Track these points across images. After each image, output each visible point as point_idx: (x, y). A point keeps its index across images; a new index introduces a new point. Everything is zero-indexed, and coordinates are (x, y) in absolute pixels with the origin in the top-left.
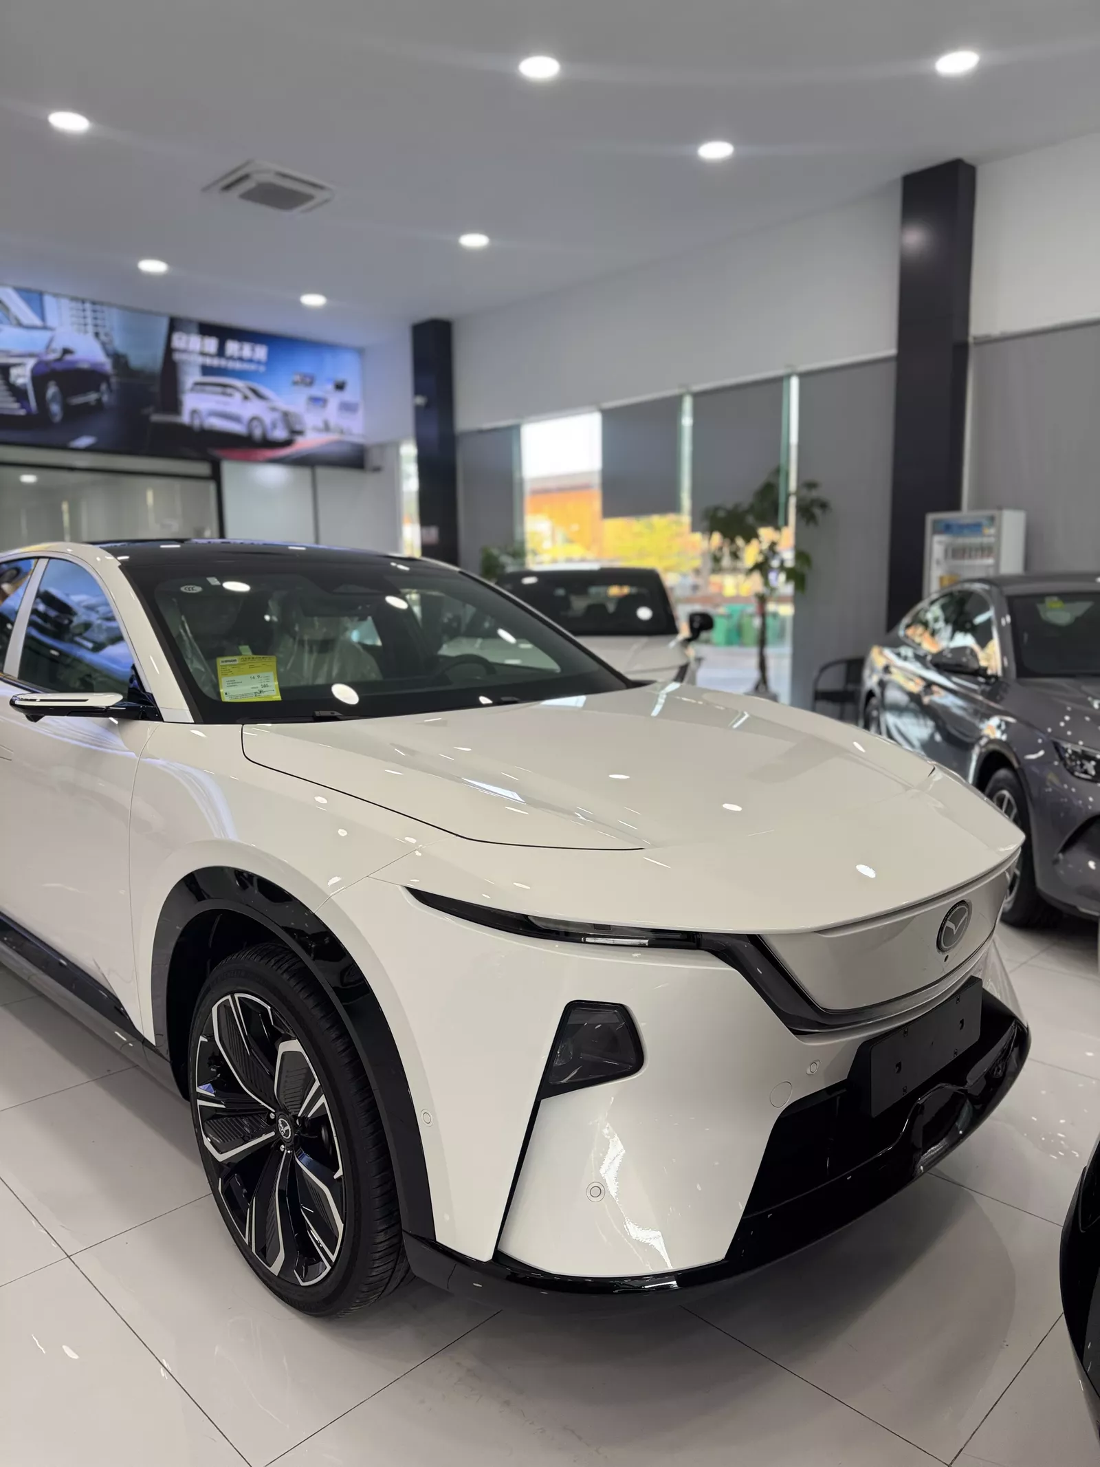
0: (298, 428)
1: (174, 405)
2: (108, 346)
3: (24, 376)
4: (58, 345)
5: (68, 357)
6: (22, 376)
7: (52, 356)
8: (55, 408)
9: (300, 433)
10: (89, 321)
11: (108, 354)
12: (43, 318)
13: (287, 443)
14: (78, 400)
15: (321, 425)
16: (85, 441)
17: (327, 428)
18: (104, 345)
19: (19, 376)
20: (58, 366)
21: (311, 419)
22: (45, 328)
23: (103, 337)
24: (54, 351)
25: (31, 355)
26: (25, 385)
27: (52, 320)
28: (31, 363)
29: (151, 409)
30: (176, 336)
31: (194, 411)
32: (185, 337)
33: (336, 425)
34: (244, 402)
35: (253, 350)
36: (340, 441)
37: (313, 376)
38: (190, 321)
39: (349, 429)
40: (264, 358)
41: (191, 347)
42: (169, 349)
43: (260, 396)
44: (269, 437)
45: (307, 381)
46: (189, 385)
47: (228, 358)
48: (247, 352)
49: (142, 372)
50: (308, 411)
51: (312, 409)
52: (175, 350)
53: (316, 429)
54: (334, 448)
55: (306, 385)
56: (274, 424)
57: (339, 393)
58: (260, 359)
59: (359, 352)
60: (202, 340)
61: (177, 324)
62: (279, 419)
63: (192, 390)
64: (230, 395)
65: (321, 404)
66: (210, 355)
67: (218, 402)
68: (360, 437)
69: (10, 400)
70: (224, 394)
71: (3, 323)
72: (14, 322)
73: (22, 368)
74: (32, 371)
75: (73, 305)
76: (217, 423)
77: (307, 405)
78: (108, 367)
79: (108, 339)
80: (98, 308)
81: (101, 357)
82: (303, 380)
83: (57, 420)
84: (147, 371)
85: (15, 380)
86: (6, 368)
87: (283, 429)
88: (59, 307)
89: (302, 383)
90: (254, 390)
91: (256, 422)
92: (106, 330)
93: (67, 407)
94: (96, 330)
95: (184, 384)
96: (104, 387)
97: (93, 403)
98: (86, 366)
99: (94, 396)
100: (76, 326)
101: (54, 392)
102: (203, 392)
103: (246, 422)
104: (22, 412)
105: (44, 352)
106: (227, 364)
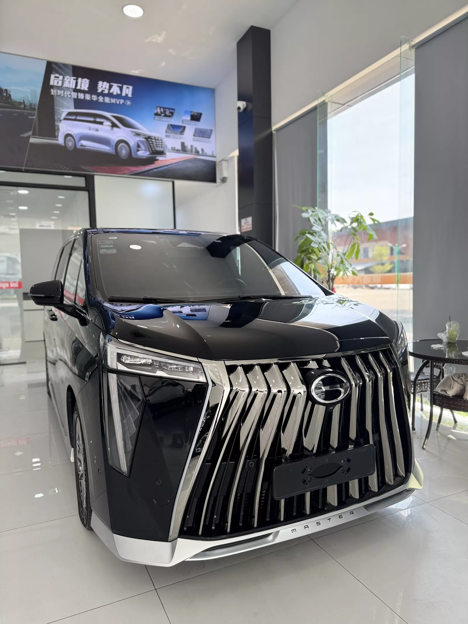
0: (159, 149)
1: (52, 132)
9: (162, 153)
15: (179, 147)
17: (184, 149)
21: (171, 142)
29: (30, 133)
30: (52, 76)
31: (68, 135)
32: (61, 77)
33: (192, 146)
34: (112, 129)
35: (121, 89)
36: (196, 159)
37: (174, 109)
38: (65, 65)
39: (202, 150)
40: (130, 95)
41: (66, 85)
42: (46, 86)
43: (127, 125)
44: (133, 155)
45: (168, 113)
46: (64, 115)
47: (98, 95)
48: (115, 89)
49: (20, 103)
50: (167, 136)
51: (171, 135)
52: (52, 87)
53: (174, 150)
54: (189, 165)
55: (166, 116)
56: (139, 146)
57: (194, 122)
58: (127, 95)
59: (212, 91)
60: (77, 80)
61: (54, 66)
62: (141, 141)
63: (65, 119)
64: (101, 123)
65: (181, 130)
66: (84, 92)
67: (90, 129)
68: (213, 156)
70: (95, 122)
76: (88, 144)
77: (167, 132)
82: (164, 112)
84: (27, 103)
87: (146, 150)
89: (163, 115)
90: (120, 120)
91: (122, 144)
95: (60, 114)
102: (76, 120)
103: (113, 144)
106: (98, 100)
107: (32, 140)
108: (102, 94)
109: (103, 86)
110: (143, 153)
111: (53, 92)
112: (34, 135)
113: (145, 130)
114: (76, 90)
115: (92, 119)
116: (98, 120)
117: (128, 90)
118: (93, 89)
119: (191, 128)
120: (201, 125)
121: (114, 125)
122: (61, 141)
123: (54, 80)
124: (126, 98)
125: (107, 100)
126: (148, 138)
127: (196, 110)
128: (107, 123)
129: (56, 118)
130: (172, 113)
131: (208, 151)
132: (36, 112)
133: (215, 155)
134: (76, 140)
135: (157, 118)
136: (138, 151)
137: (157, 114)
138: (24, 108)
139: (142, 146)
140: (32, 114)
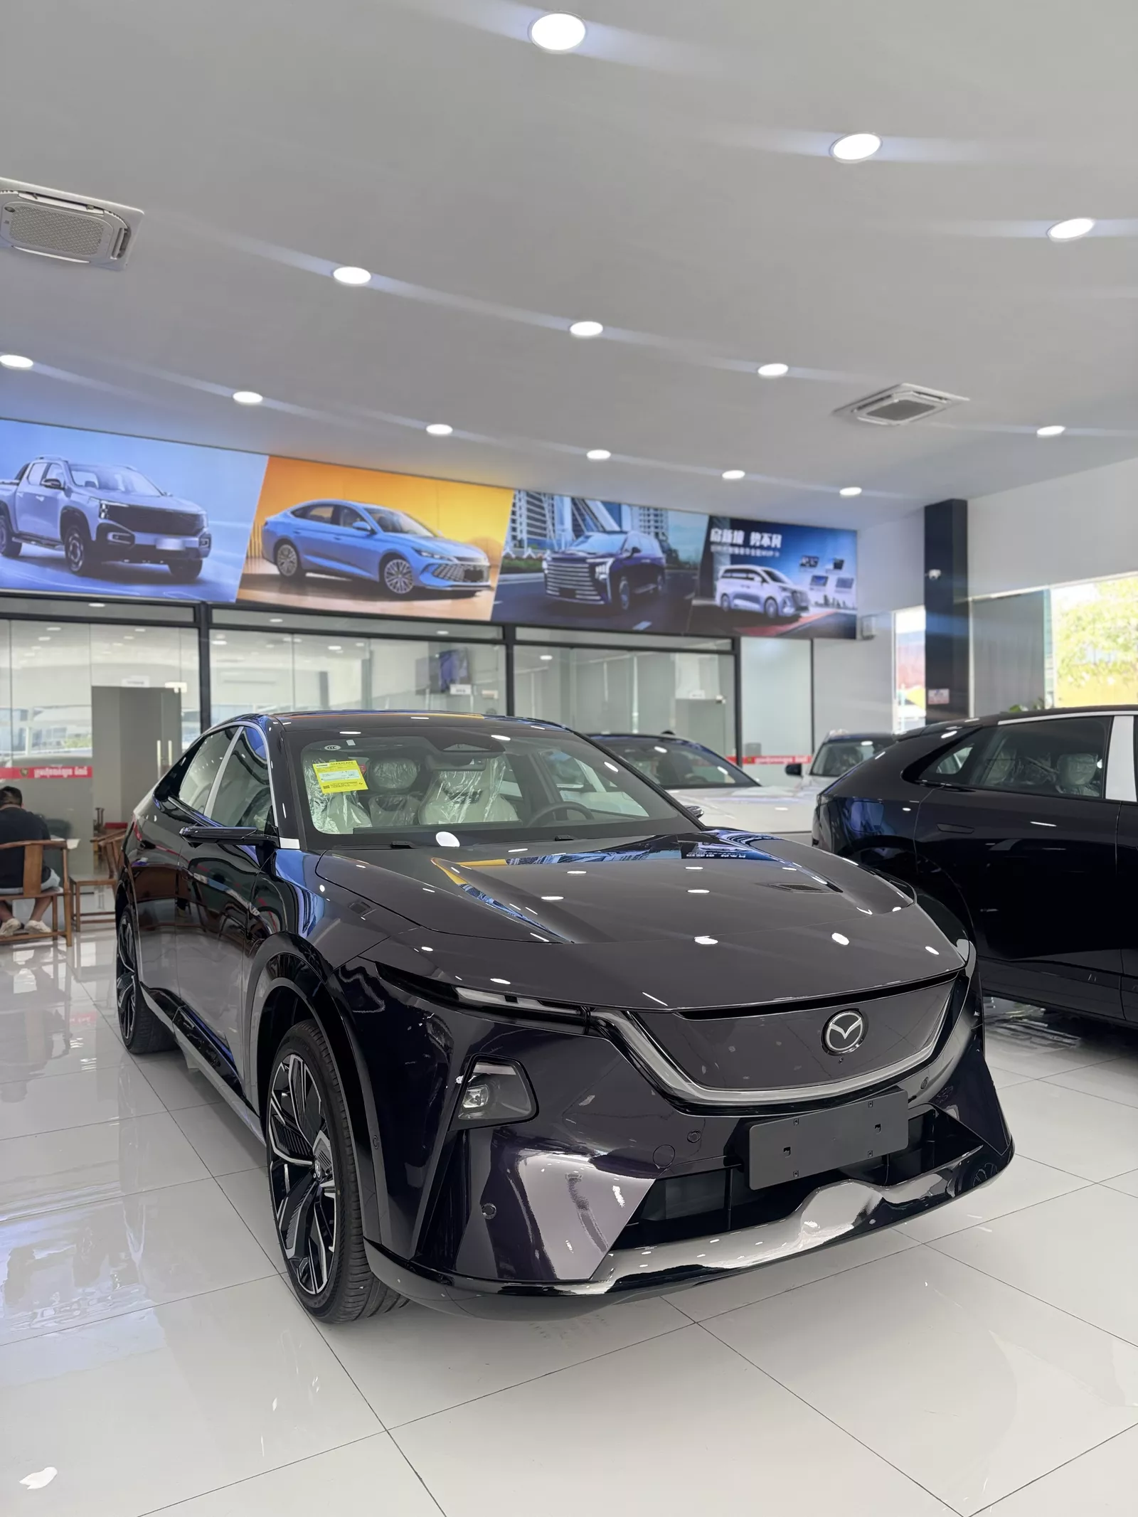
0: (803, 604)
1: (709, 591)
2: (665, 544)
3: (605, 573)
4: (629, 546)
5: (636, 555)
6: (603, 572)
7: (625, 555)
8: (625, 598)
9: (805, 609)
10: (652, 523)
11: (664, 552)
12: (620, 524)
13: (795, 618)
14: (641, 591)
15: (822, 601)
16: (644, 625)
17: (826, 603)
18: (661, 542)
19: (602, 573)
20: (629, 563)
21: (814, 596)
22: (622, 532)
23: (661, 537)
24: (627, 550)
25: (610, 555)
26: (605, 579)
27: (626, 526)
28: (610, 561)
29: (693, 595)
30: (713, 531)
31: (724, 595)
32: (720, 532)
33: (834, 599)
34: (762, 585)
35: (771, 538)
36: (836, 614)
37: (818, 558)
38: (724, 518)
39: (844, 603)
40: (779, 546)
41: (724, 540)
42: (708, 543)
43: (775, 578)
44: (780, 614)
45: (812, 563)
46: (721, 573)
47: (751, 547)
48: (766, 541)
49: (687, 563)
50: (812, 589)
51: (815, 587)
52: (712, 543)
53: (817, 604)
54: (831, 620)
55: (811, 566)
56: (785, 603)
57: (837, 571)
58: (776, 546)
59: (853, 533)
60: (733, 533)
61: (715, 521)
62: (788, 597)
63: (723, 577)
64: (752, 579)
65: (822, 581)
66: (739, 546)
67: (743, 586)
68: (854, 609)
69: (594, 593)
70: (748, 578)
71: (592, 531)
72: (601, 529)
73: (604, 566)
74: (611, 568)
75: (642, 511)
76: (741, 604)
77: (811, 584)
78: (664, 561)
79: (664, 538)
80: (659, 512)
81: (659, 553)
82: (809, 562)
83: (625, 607)
84: (691, 563)
85: (599, 577)
86: (593, 567)
87: (791, 606)
88: (632, 515)
89: (808, 565)
90: (769, 574)
91: (770, 601)
92: (663, 531)
93: (633, 597)
94: (656, 530)
95: (718, 572)
96: (660, 578)
97: (651, 592)
98: (648, 561)
99: (652, 586)
100: (642, 529)
101: (625, 586)
102: (731, 577)
103: (763, 601)
104: (602, 603)
105: (620, 552)
106: (750, 553)
107: (695, 602)
108: (755, 547)
109: (755, 538)
110: (789, 610)
111: (713, 548)
112: (697, 597)
113: (790, 584)
114: (733, 545)
115: (744, 575)
116: (751, 576)
117: (777, 540)
118: (746, 543)
119: (833, 578)
120: (845, 573)
121: (764, 581)
122: (717, 601)
123: (715, 536)
124: (775, 549)
125: (758, 553)
126: (794, 592)
127: (839, 557)
128: (758, 579)
129: (715, 576)
130: (816, 563)
131: (849, 604)
132: (698, 572)
133: (856, 606)
134: (731, 598)
135: (803, 569)
136: (784, 607)
137: (803, 565)
138: (689, 569)
139: (788, 603)
140: (695, 575)
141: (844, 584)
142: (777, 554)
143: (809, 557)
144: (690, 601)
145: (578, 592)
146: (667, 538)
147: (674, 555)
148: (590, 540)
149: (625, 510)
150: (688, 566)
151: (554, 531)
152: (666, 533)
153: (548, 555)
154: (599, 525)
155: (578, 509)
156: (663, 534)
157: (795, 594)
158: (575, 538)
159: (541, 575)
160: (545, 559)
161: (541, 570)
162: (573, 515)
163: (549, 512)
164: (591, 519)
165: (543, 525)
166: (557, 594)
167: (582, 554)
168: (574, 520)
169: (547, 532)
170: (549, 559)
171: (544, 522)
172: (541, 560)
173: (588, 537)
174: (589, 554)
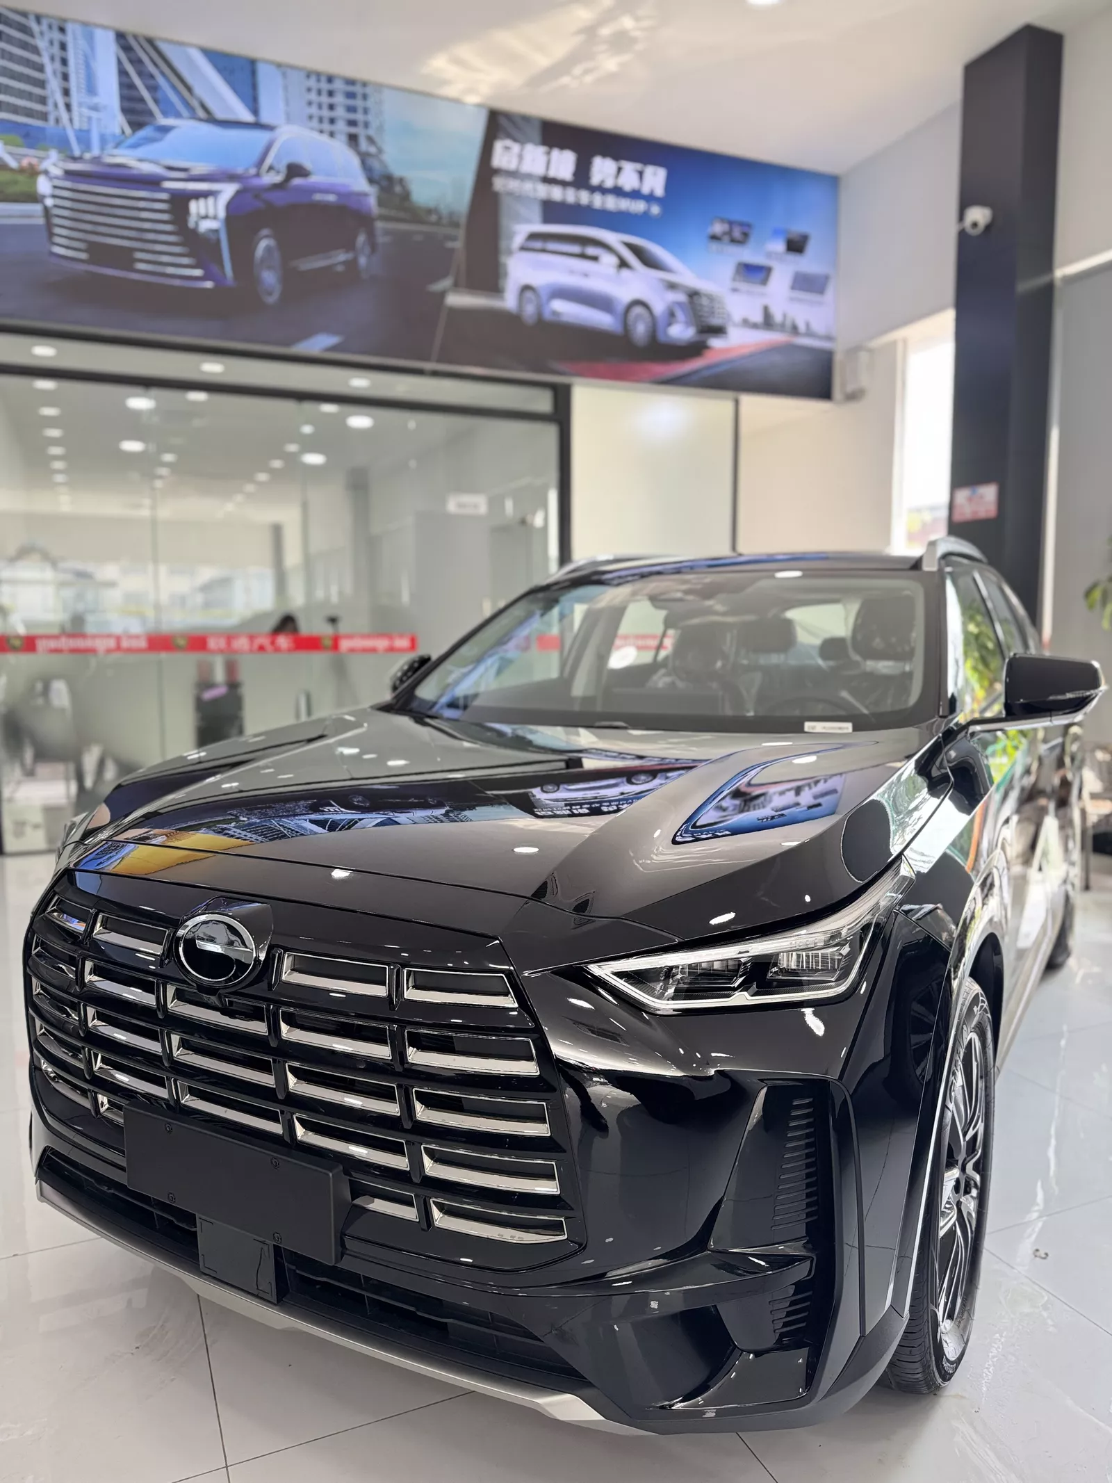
0: (715, 321)
1: (489, 278)
2: (375, 164)
4: (278, 160)
5: (297, 181)
6: (209, 216)
7: (269, 179)
8: (269, 278)
9: (719, 331)
10: (340, 112)
11: (371, 181)
12: (255, 111)
13: (695, 349)
14: (312, 264)
15: (758, 317)
16: (317, 344)
17: (768, 322)
18: (364, 158)
19: (205, 217)
20: (278, 198)
21: (740, 306)
22: (257, 125)
23: (364, 145)
24: (272, 169)
26: (216, 231)
27: (271, 111)
28: (228, 190)
29: (446, 283)
30: (499, 146)
31: (526, 288)
32: (516, 147)
33: (785, 316)
34: (619, 273)
35: (641, 174)
36: (789, 347)
37: (749, 225)
38: (526, 119)
39: (808, 325)
40: (659, 192)
41: (526, 168)
42: (486, 171)
43: (649, 261)
44: (661, 338)
45: (737, 233)
46: (519, 240)
47: (593, 189)
48: (629, 178)
49: (429, 211)
50: (735, 290)
51: (744, 286)
52: (497, 172)
53: (746, 323)
54: (777, 358)
55: (734, 241)
56: (671, 315)
57: (793, 257)
58: (652, 191)
59: (831, 182)
60: (548, 153)
61: (503, 121)
62: (680, 304)
63: (523, 248)
64: (595, 259)
65: (762, 275)
66: (563, 184)
67: (572, 272)
68: (828, 338)
69: (185, 261)
70: (583, 256)
71: (178, 115)
72: (201, 113)
73: (211, 200)
74: (230, 206)
75: (312, 82)
76: (566, 310)
77: (734, 280)
78: (372, 202)
79: (373, 150)
80: (358, 89)
81: (360, 184)
82: (729, 233)
83: (271, 300)
84: (444, 211)
85: (197, 223)
86: (180, 202)
87: (688, 324)
88: (286, 88)
89: (726, 238)
90: (637, 251)
91: (638, 310)
92: (371, 132)
93: (289, 277)
94: (353, 130)
95: (511, 237)
96: (361, 239)
97: (340, 268)
98: (331, 198)
99: (342, 257)
100: (315, 123)
101: (268, 249)
102: (544, 251)
103: (620, 308)
104: (209, 284)
105: (253, 171)
106: (591, 202)
107: (455, 300)
108: (601, 189)
109: (603, 169)
110: (680, 332)
111: (499, 183)
112: (458, 288)
113: (687, 276)
114: (547, 180)
115: (576, 249)
116: (591, 251)
117: (655, 179)
118: (581, 178)
119: (784, 271)
120: (808, 263)
121: (623, 264)
122: (509, 301)
123: (504, 155)
124: (650, 198)
125: (611, 203)
126: (693, 294)
127: (798, 228)
128: (608, 260)
129: (503, 244)
130: (746, 235)
131: (818, 327)
132: (461, 233)
133: (833, 332)
134: (544, 297)
135: (714, 246)
136: (670, 324)
137: (714, 238)
138: (438, 223)
139: (680, 315)
140: (454, 239)
141: (808, 284)
142: (655, 210)
143: (731, 223)
144: (442, 295)
145: (139, 255)
146: (380, 151)
147: (398, 189)
148: (171, 136)
149: (265, 76)
150: (434, 218)
151: (68, 107)
152: (377, 139)
153: (53, 163)
154: (195, 104)
155: (136, 62)
156: (370, 140)
157: (695, 298)
158: (128, 130)
159: (37, 208)
160: (46, 172)
161: (34, 198)
162: (122, 73)
163: (52, 59)
164: (174, 87)
165: (37, 91)
166: (83, 256)
167: (147, 168)
168: (126, 86)
169: (50, 108)
170: (56, 171)
171: (42, 84)
172: (33, 173)
173: (165, 130)
174: (171, 168)
